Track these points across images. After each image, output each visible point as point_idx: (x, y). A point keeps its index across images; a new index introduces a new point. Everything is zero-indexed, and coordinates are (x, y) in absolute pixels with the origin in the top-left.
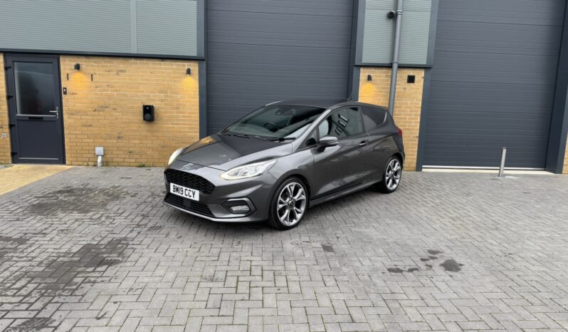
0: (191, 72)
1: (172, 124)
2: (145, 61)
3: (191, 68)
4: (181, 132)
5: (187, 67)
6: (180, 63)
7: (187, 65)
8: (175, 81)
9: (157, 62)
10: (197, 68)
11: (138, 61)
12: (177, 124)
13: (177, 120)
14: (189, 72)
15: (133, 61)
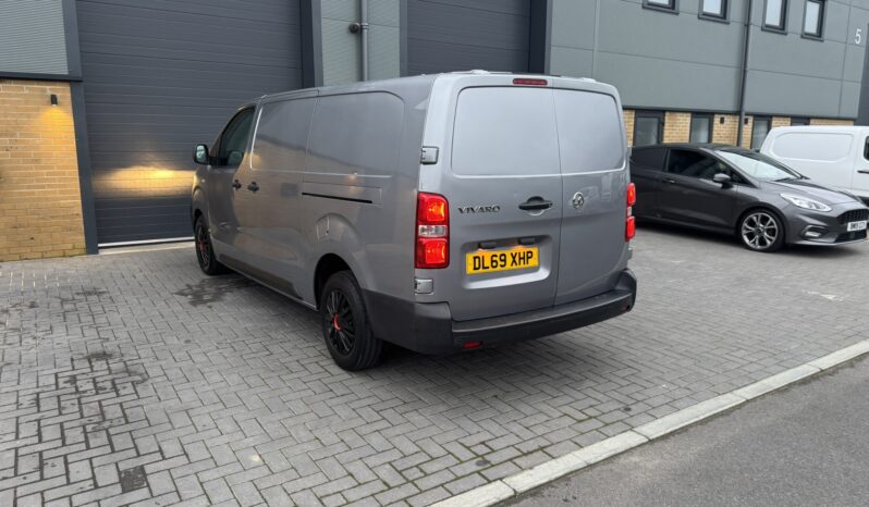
0: (59, 100)
1: (29, 187)
3: (58, 95)
4: (47, 199)
5: (49, 93)
6: (36, 86)
7: (49, 89)
8: (29, 116)
10: (69, 95)
12: (38, 187)
13: (38, 181)
14: (54, 100)
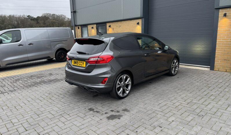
2: (126, 22)
3: (139, 22)
6: (136, 21)
8: (134, 28)
9: (129, 21)
10: (141, 22)
11: (124, 22)
14: (138, 24)
15: (123, 22)
